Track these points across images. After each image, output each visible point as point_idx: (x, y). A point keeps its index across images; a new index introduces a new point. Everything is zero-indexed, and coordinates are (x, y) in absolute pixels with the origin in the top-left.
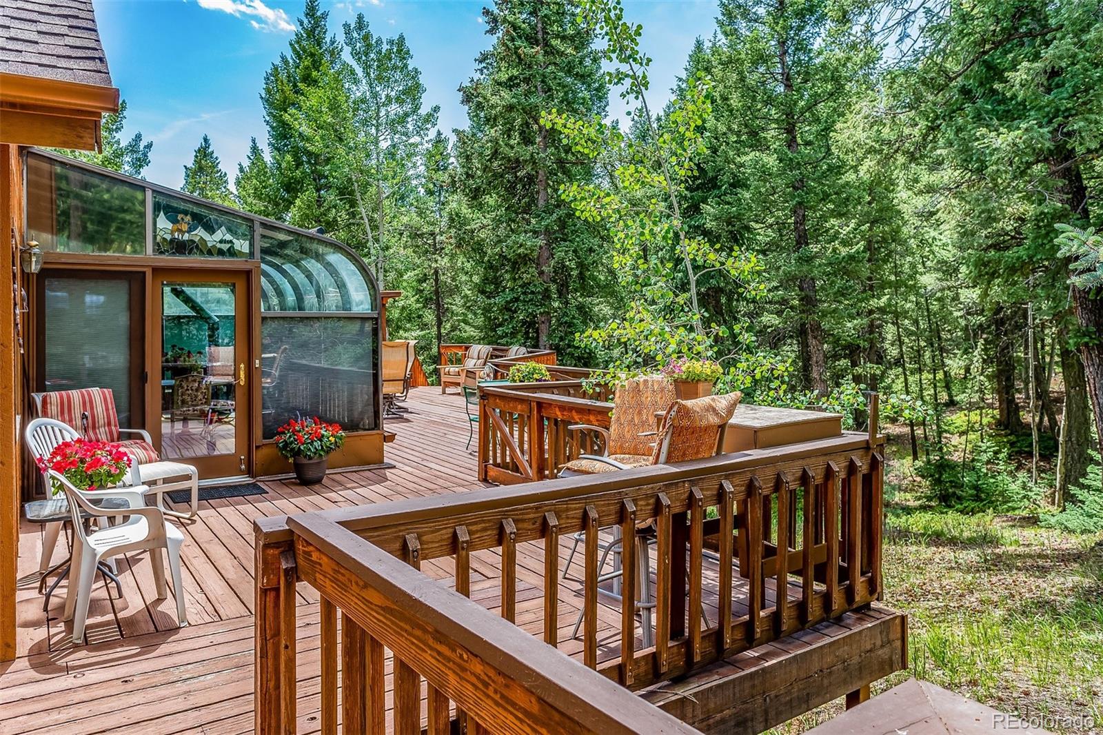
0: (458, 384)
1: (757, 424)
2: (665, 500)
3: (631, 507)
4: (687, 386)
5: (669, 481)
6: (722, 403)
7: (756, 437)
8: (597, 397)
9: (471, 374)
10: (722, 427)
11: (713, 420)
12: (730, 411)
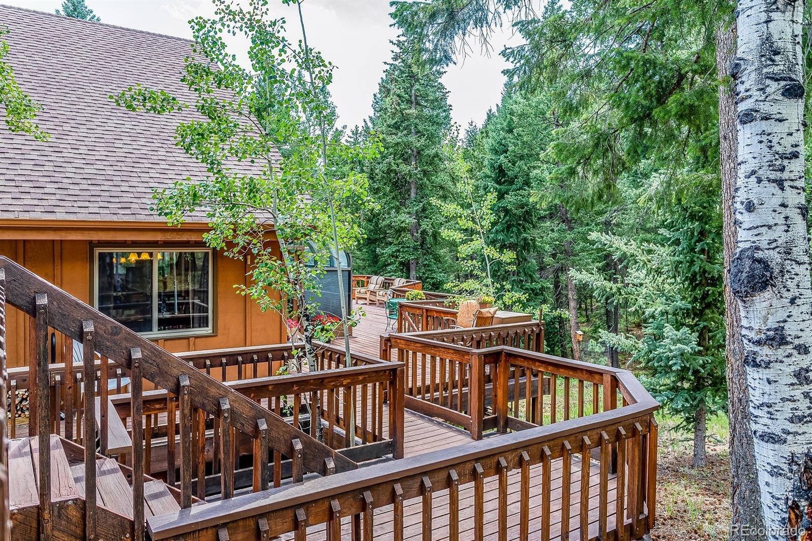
0: (366, 299)
1: (503, 317)
2: (474, 336)
3: (465, 338)
4: (483, 304)
5: (476, 332)
6: (492, 310)
7: (503, 321)
8: (449, 307)
9: (373, 293)
10: (493, 317)
11: (489, 315)
12: (495, 313)
